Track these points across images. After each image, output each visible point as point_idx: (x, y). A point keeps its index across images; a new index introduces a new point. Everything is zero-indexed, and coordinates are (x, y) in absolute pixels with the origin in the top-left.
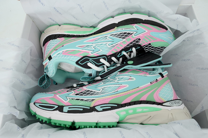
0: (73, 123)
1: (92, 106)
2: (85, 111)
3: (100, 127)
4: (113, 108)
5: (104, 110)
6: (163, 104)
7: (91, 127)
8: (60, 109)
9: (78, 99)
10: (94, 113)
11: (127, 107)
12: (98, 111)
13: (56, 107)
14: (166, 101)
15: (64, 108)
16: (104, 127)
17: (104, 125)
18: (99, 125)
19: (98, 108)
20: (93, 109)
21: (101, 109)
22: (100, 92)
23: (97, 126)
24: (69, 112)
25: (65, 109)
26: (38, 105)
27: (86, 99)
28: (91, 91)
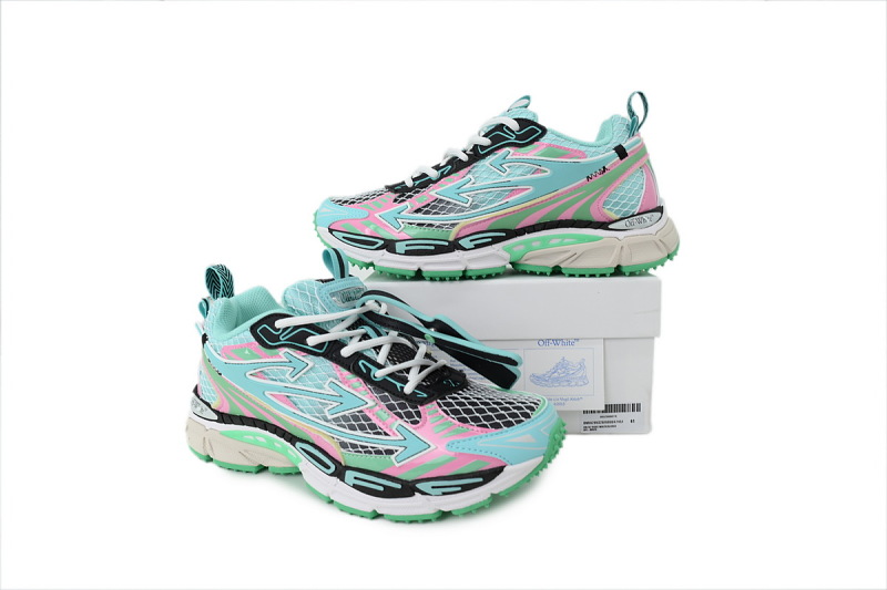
0: (419, 271)
1: (451, 239)
2: (439, 250)
3: (470, 278)
4: (496, 240)
5: (477, 246)
6: (610, 227)
7: (452, 279)
8: (389, 246)
9: (423, 224)
10: (457, 254)
11: (527, 237)
12: (464, 249)
13: (381, 242)
14: (618, 217)
15: (397, 244)
16: (479, 277)
17: (479, 274)
18: (469, 274)
19: (464, 243)
20: (454, 246)
21: (472, 245)
22: (467, 205)
23: (465, 276)
24: (408, 253)
25: (400, 247)
26: (340, 235)
27: (438, 223)
28: (448, 203)
